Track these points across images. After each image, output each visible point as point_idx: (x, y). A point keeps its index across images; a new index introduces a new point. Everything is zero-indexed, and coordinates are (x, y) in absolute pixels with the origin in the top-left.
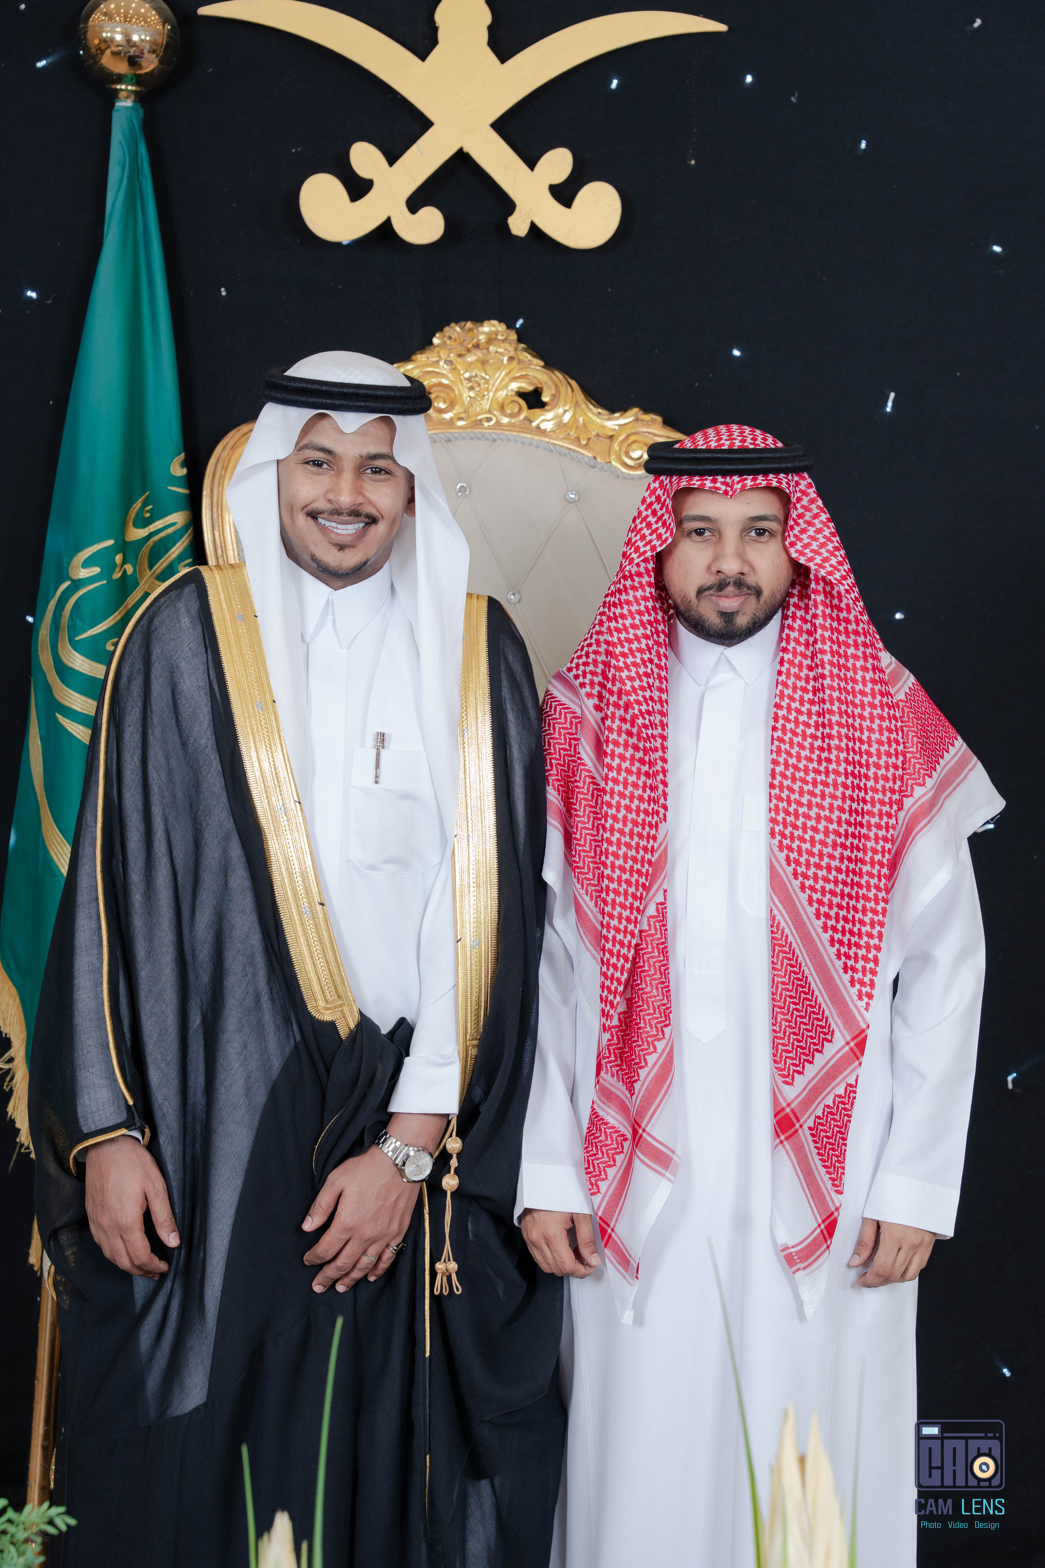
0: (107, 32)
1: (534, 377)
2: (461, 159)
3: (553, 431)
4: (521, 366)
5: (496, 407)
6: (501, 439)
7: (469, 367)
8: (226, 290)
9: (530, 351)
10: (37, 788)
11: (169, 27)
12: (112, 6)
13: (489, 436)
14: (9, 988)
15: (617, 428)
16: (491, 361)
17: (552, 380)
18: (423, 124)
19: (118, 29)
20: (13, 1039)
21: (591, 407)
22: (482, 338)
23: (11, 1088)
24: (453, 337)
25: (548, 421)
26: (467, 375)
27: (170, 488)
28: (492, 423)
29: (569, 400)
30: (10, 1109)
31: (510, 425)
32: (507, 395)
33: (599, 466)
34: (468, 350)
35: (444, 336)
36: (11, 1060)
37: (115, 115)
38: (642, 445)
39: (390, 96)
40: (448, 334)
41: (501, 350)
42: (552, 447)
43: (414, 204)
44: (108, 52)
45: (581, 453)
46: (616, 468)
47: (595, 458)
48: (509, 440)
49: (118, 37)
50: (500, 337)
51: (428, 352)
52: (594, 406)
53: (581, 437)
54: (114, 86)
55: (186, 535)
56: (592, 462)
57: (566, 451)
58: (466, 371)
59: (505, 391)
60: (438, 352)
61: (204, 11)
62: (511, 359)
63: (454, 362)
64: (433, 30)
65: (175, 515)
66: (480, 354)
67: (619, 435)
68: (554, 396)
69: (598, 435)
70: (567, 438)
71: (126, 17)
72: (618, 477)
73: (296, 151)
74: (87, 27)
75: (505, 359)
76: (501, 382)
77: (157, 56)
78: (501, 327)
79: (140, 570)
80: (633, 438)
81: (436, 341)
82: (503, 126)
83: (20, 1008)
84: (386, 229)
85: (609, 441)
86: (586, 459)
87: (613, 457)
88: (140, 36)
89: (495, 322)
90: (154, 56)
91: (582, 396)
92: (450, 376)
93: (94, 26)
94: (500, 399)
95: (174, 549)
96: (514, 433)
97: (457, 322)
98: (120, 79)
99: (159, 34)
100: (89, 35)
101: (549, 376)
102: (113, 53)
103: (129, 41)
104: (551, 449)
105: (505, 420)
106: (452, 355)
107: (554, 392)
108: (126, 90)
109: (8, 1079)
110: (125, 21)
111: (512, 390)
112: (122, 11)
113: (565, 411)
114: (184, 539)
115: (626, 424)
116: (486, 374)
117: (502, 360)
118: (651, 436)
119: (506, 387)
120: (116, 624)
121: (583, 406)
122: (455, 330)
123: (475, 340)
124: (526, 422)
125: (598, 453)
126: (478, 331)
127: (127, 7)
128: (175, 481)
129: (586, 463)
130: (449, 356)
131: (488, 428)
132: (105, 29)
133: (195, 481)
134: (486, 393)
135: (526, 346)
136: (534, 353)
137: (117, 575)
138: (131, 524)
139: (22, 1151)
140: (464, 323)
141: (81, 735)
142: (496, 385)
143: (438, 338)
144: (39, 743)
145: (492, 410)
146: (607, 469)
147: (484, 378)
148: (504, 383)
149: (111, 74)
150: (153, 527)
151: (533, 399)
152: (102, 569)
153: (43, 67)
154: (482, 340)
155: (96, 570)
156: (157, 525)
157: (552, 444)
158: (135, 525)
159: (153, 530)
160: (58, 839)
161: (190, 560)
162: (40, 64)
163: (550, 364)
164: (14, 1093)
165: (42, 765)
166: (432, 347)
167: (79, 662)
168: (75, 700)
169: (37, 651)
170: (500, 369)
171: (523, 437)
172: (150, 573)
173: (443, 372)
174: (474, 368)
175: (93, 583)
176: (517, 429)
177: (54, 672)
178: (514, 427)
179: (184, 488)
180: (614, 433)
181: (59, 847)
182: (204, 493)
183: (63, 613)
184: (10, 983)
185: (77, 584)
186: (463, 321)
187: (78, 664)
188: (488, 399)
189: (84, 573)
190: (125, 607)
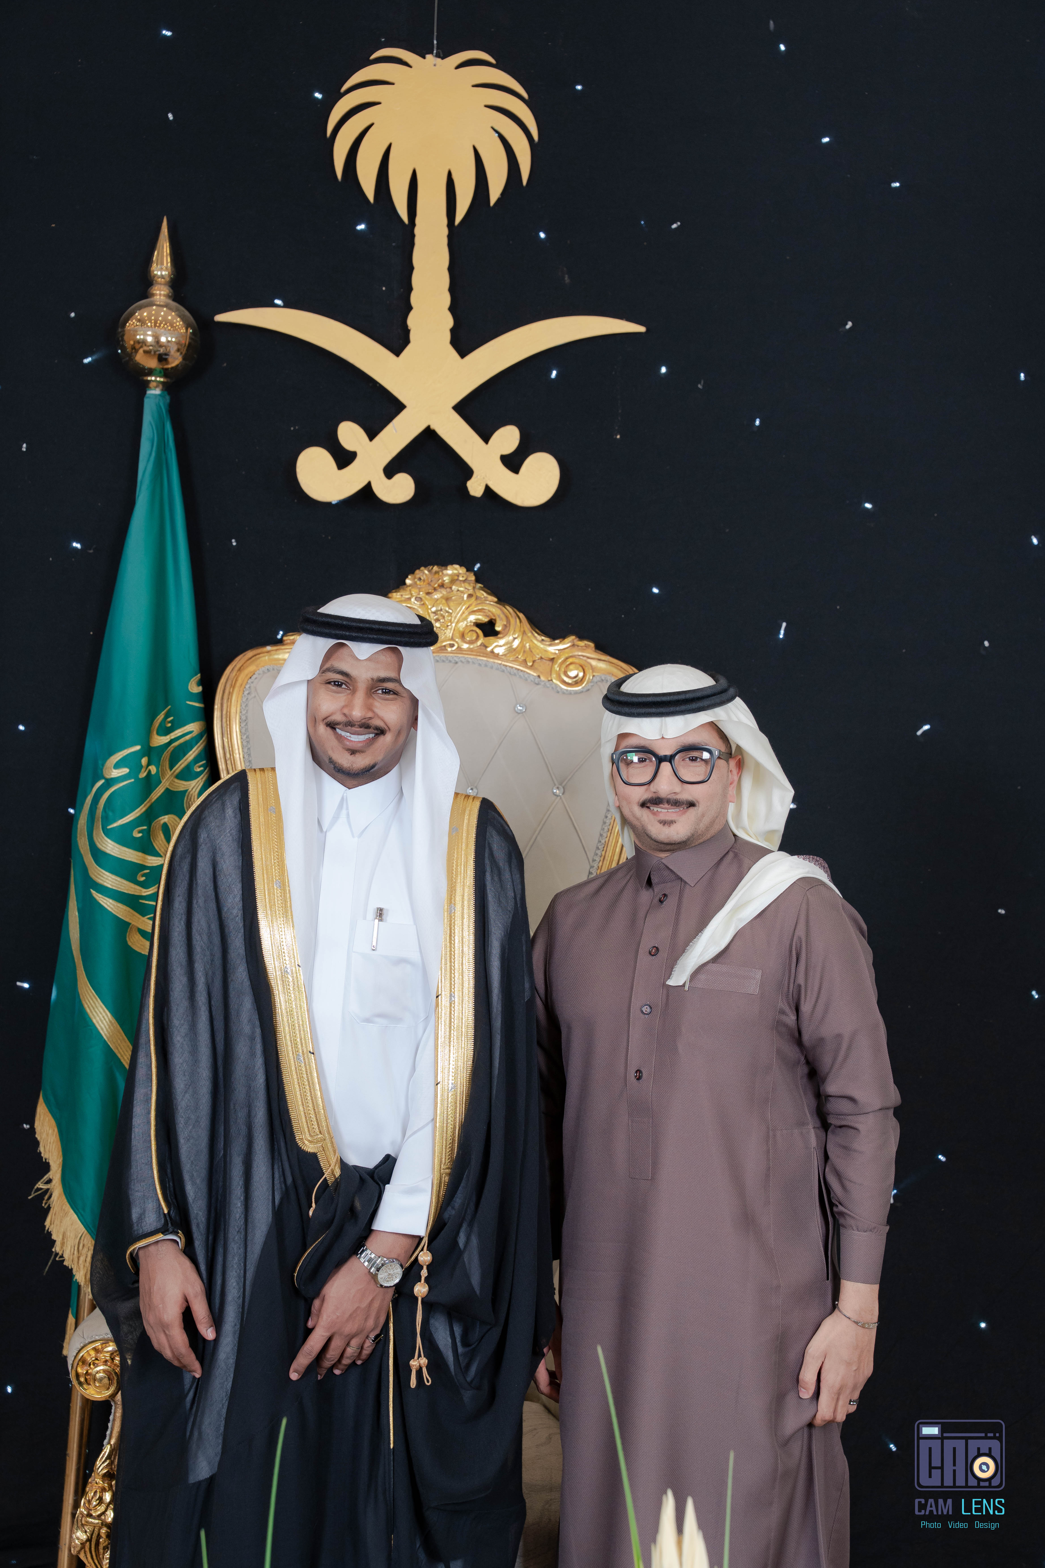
0: (140, 335)
1: (489, 611)
2: (429, 436)
3: (504, 655)
4: (479, 602)
5: (458, 635)
6: (461, 661)
7: (435, 602)
8: (236, 541)
9: (486, 590)
10: (74, 952)
11: (191, 331)
12: (145, 314)
13: (451, 659)
14: (49, 1120)
15: (557, 652)
16: (453, 598)
17: (503, 613)
18: (398, 407)
19: (149, 333)
20: (51, 1163)
21: (536, 635)
22: (446, 579)
23: (49, 1205)
24: (422, 578)
25: (501, 646)
26: (434, 609)
27: (188, 702)
28: (455, 647)
29: (517, 629)
30: (47, 1223)
31: (469, 649)
32: (467, 626)
33: (543, 683)
34: (435, 589)
35: (415, 578)
36: (49, 1181)
37: (146, 401)
38: (578, 666)
39: (371, 385)
40: (418, 576)
41: (462, 589)
42: (503, 668)
43: (390, 471)
44: (141, 351)
45: (527, 673)
46: (556, 685)
47: (539, 676)
48: (468, 662)
49: (150, 339)
50: (461, 579)
51: (401, 590)
52: (539, 634)
53: (527, 659)
54: (145, 378)
55: (201, 741)
56: (537, 680)
57: (516, 671)
58: (433, 606)
59: (465, 622)
60: (410, 590)
61: (221, 318)
62: (470, 596)
63: (423, 598)
64: (407, 332)
65: (192, 724)
66: (444, 592)
67: (559, 658)
68: (505, 627)
69: (541, 658)
70: (516, 660)
71: (156, 323)
72: (558, 692)
73: (295, 428)
74: (124, 331)
75: (465, 596)
76: (461, 615)
77: (181, 353)
78: (462, 570)
79: (163, 770)
80: (570, 660)
81: (408, 581)
82: (464, 408)
83: (58, 1136)
84: (367, 491)
85: (550, 663)
86: (532, 678)
87: (554, 676)
88: (167, 338)
89: (457, 566)
90: (179, 354)
91: (528, 626)
92: (420, 610)
93: (130, 330)
94: (461, 629)
95: (191, 752)
96: (472, 657)
97: (425, 566)
98: (151, 372)
99: (182, 336)
100: (126, 338)
101: (501, 609)
102: (145, 352)
103: (158, 342)
104: (503, 669)
105: (465, 646)
106: (421, 593)
107: (505, 623)
108: (155, 381)
109: (46, 1197)
110: (155, 326)
111: (471, 622)
112: (153, 318)
113: (515, 639)
114: (199, 744)
115: (564, 649)
116: (449, 609)
117: (463, 597)
118: (585, 658)
119: (466, 619)
120: (141, 815)
121: (530, 634)
122: (424, 573)
123: (440, 581)
124: (482, 647)
125: (541, 673)
126: (443, 573)
127: (157, 315)
128: (192, 697)
129: (532, 681)
130: (419, 594)
131: (452, 652)
132: (138, 333)
133: (208, 697)
134: (449, 624)
135: (482, 586)
136: (489, 591)
137: (143, 775)
138: (155, 732)
139: (57, 1259)
140: (432, 567)
141: (111, 908)
142: (458, 617)
143: (410, 579)
144: (77, 914)
145: (455, 638)
146: (548, 686)
147: (448, 612)
148: (464, 616)
149: (143, 368)
150: (173, 735)
151: (488, 629)
152: (130, 770)
153: (89, 363)
154: (447, 581)
155: (126, 771)
156: (178, 732)
157: (504, 665)
158: (158, 734)
159: (173, 738)
160: (91, 994)
161: (204, 762)
162: (87, 361)
163: (502, 600)
164: (52, 1209)
165: (78, 932)
166: (405, 586)
167: (110, 847)
168: (107, 879)
169: (76, 837)
170: (461, 603)
171: (480, 660)
172: (170, 773)
173: (414, 607)
174: (440, 604)
175: (123, 781)
176: (475, 654)
177: (90, 855)
178: (472, 651)
179: (199, 702)
180: (555, 656)
181: (91, 1002)
182: (216, 707)
183: (98, 806)
184: (50, 1115)
185: (109, 783)
186: (431, 565)
187: (109, 849)
188: (451, 629)
189: (115, 773)
190: (150, 800)
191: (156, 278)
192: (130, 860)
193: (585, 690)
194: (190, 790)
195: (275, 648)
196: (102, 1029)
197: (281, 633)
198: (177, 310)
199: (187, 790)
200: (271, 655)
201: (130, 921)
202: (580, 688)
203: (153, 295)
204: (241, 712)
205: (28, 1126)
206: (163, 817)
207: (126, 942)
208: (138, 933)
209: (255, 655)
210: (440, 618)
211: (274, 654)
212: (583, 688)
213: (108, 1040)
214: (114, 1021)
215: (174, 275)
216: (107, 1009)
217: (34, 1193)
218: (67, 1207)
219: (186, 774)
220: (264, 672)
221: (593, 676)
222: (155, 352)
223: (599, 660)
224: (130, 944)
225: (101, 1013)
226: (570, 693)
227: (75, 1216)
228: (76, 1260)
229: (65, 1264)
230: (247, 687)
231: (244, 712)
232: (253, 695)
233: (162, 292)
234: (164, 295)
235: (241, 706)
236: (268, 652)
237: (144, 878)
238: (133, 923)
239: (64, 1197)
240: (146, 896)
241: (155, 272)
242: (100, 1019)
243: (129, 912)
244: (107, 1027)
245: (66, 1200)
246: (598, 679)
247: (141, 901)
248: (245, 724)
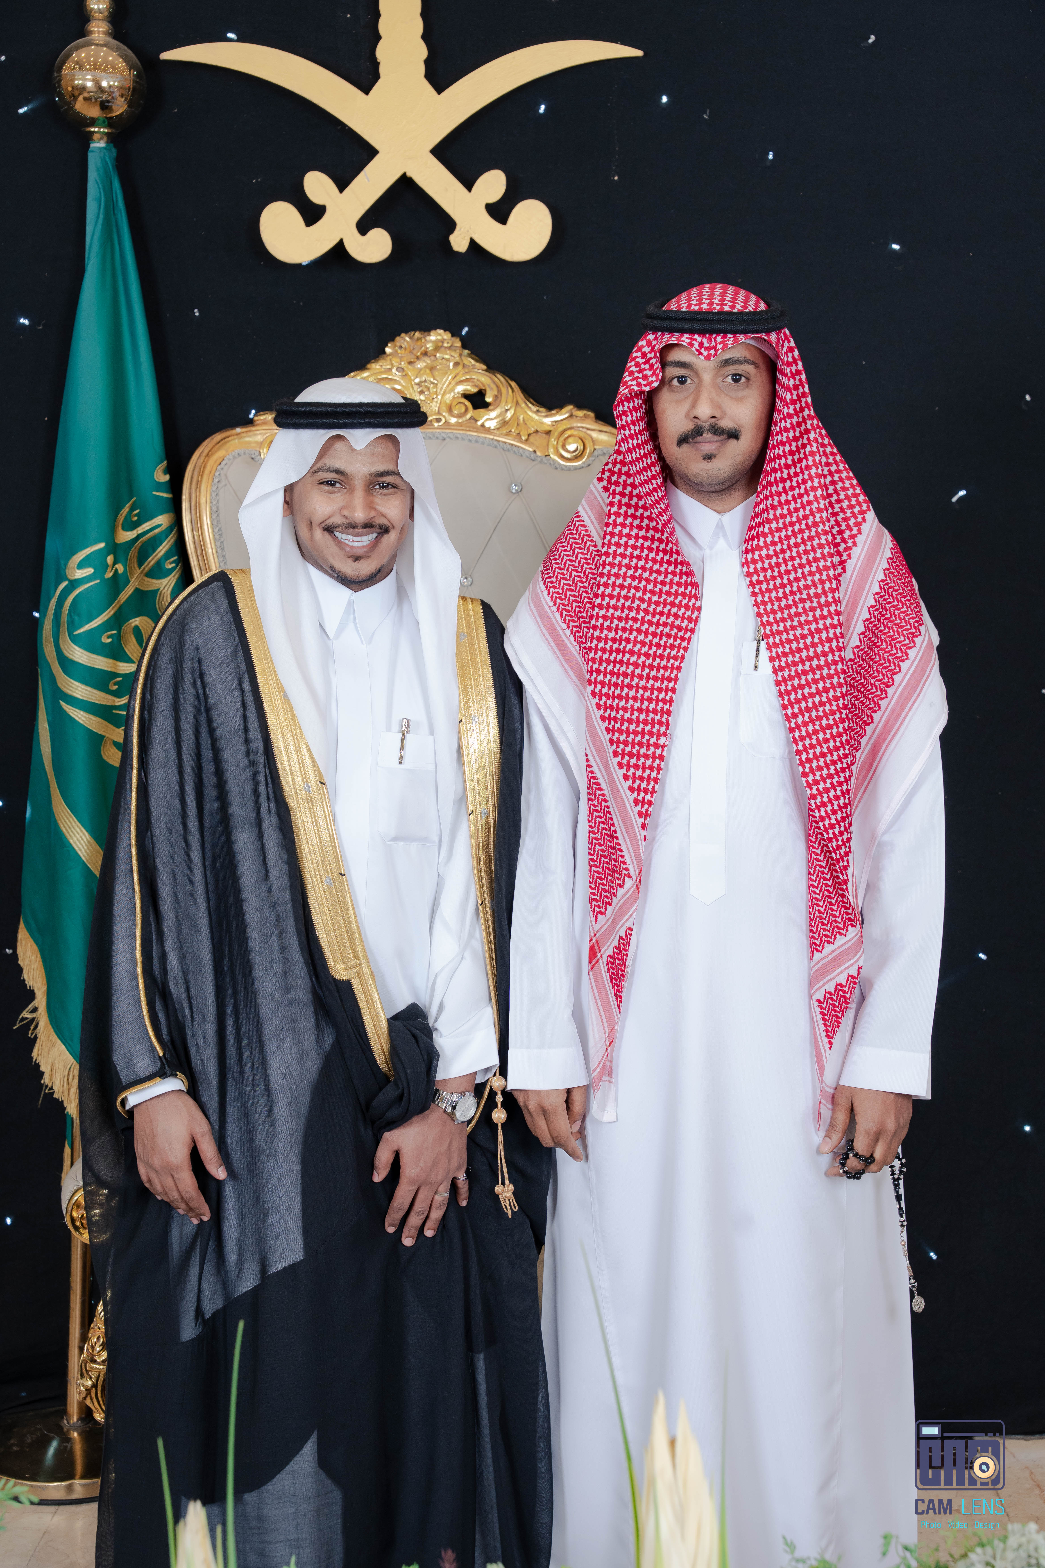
0: (78, 80)
1: (478, 380)
2: (405, 184)
3: (498, 429)
4: (466, 370)
5: (444, 408)
6: (450, 438)
7: (419, 372)
8: (199, 311)
9: (474, 356)
10: (47, 768)
11: (135, 73)
12: (83, 55)
13: (439, 436)
14: (31, 946)
15: (554, 423)
16: (438, 367)
17: (494, 382)
18: (370, 152)
19: (89, 77)
20: (36, 991)
21: (530, 405)
22: (430, 346)
23: (36, 1035)
24: (403, 346)
25: (492, 419)
26: (417, 380)
27: (155, 493)
28: (440, 424)
29: (510, 399)
30: (34, 1054)
31: (457, 424)
32: (454, 398)
33: (539, 459)
34: (418, 358)
35: (395, 346)
36: (35, 1010)
37: (90, 155)
38: (577, 438)
39: (336, 128)
40: (398, 344)
41: (447, 357)
42: (495, 443)
43: (364, 226)
44: (81, 98)
45: (522, 448)
46: (554, 460)
47: (535, 452)
48: (457, 438)
49: (89, 84)
50: (446, 345)
51: (381, 360)
52: (533, 404)
53: (522, 433)
54: (88, 129)
55: (171, 535)
56: (533, 456)
57: (509, 447)
58: (416, 377)
59: (452, 394)
60: (391, 360)
61: (167, 56)
62: (456, 364)
63: (405, 369)
64: (375, 65)
65: (160, 517)
66: (428, 360)
67: (556, 430)
68: (496, 397)
69: (537, 431)
70: (509, 434)
71: (95, 65)
72: (556, 469)
73: (257, 181)
74: (61, 76)
75: (451, 364)
76: (448, 386)
77: (126, 99)
78: (447, 336)
79: (130, 569)
80: (568, 432)
81: (388, 350)
82: (441, 151)
83: (41, 963)
84: (339, 250)
85: (547, 437)
86: (527, 454)
87: (551, 450)
88: (108, 82)
89: (441, 331)
90: (123, 99)
91: (522, 396)
92: (402, 381)
93: (66, 74)
94: (448, 402)
95: (161, 548)
96: (461, 432)
97: (406, 332)
98: (93, 122)
99: (126, 79)
100: (63, 83)
101: (491, 378)
102: (85, 99)
103: (99, 87)
104: (496, 445)
105: (453, 420)
106: (403, 363)
107: (496, 393)
108: (99, 132)
109: (32, 1027)
110: (95, 69)
111: (458, 393)
112: (92, 59)
113: (507, 410)
114: (169, 538)
115: (562, 420)
116: (434, 379)
117: (449, 366)
118: (585, 430)
119: (453, 390)
120: (111, 618)
121: (523, 405)
122: (405, 340)
123: (423, 348)
124: (472, 421)
125: (537, 447)
126: (426, 340)
127: (96, 56)
128: (159, 486)
129: (527, 457)
130: (400, 364)
131: (438, 428)
132: (76, 77)
133: (176, 486)
134: (435, 396)
135: (469, 352)
136: (477, 358)
137: (109, 574)
138: (120, 528)
139: (47, 1091)
140: (413, 333)
141: (83, 720)
142: (444, 389)
143: (390, 347)
144: (47, 727)
145: (441, 412)
146: (546, 462)
147: (432, 383)
148: (451, 386)
149: (85, 118)
150: (140, 530)
151: (478, 400)
152: (95, 570)
153: (25, 113)
154: (430, 349)
155: (90, 571)
156: (146, 526)
157: (496, 440)
158: (123, 529)
159: (140, 532)
160: (66, 813)
161: (176, 558)
162: (21, 111)
163: (492, 367)
164: (38, 1039)
165: (50, 746)
166: (385, 356)
167: (79, 655)
168: (76, 689)
169: (42, 644)
170: (446, 373)
171: (470, 435)
172: (139, 571)
173: (396, 378)
174: (423, 374)
175: (87, 582)
176: (464, 428)
177: (57, 663)
178: (461, 426)
179: (167, 492)
180: (552, 428)
181: (67, 821)
182: (184, 497)
183: (63, 610)
184: (32, 941)
185: (74, 584)
186: (412, 330)
187: (77, 656)
188: (437, 402)
189: (79, 574)
190: (118, 602)
191: (92, 13)
192: (100, 667)
193: (586, 465)
194: (162, 589)
195: (245, 430)
196: (80, 850)
197: (253, 412)
198: (118, 49)
199: (158, 590)
200: (241, 438)
201: (104, 734)
202: (580, 463)
203: (91, 33)
204: (211, 503)
205: (11, 951)
206: (133, 620)
207: (101, 756)
208: (113, 746)
209: (224, 439)
210: (425, 390)
211: (245, 437)
212: (584, 463)
213: (87, 861)
214: (92, 841)
215: (113, 8)
216: (85, 828)
217: (19, 1023)
218: (54, 1037)
219: (157, 572)
220: (234, 458)
221: (595, 449)
222: (96, 99)
223: (600, 431)
224: (105, 758)
225: (78, 833)
226: (569, 469)
227: (63, 1047)
228: (66, 1092)
229: (54, 1096)
230: (217, 474)
231: (214, 503)
232: (223, 483)
233: (101, 30)
234: (104, 33)
235: (211, 495)
236: (238, 434)
237: (116, 687)
238: (107, 735)
239: (50, 1027)
240: (120, 705)
241: (92, 6)
242: (78, 840)
243: (102, 724)
244: (86, 848)
245: (52, 1030)
246: (600, 452)
247: (114, 711)
248: (216, 515)
